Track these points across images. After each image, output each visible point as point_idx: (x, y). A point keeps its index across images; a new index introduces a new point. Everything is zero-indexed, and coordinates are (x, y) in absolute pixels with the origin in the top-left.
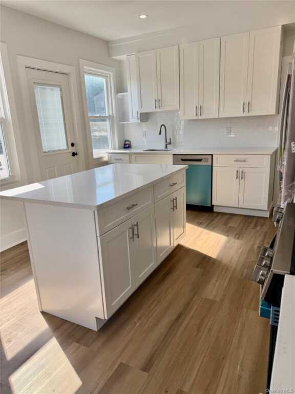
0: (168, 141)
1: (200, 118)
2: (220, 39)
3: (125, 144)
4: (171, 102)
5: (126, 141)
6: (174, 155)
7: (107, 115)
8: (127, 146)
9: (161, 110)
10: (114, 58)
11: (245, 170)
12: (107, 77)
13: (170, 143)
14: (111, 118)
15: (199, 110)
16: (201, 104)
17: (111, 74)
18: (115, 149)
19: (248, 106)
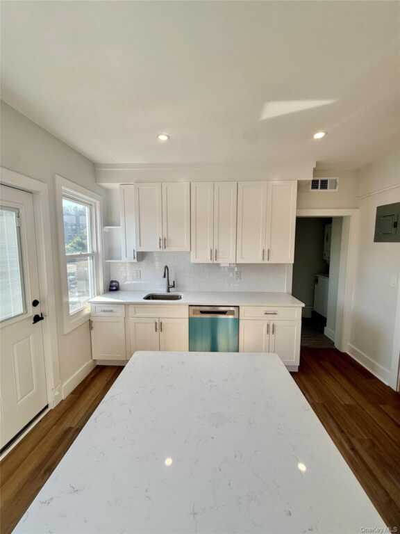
0: (171, 284)
1: (215, 262)
2: (238, 183)
3: (111, 286)
5: (112, 282)
6: (190, 306)
7: (89, 252)
8: (114, 288)
9: (167, 250)
10: (102, 184)
11: (277, 323)
12: (91, 205)
13: (174, 286)
14: (94, 255)
15: (214, 253)
17: (98, 202)
18: (98, 294)
19: (267, 253)
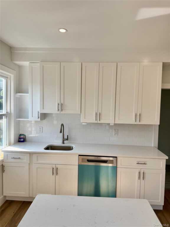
0: (66, 137)
1: (99, 122)
2: (117, 64)
3: (20, 138)
4: (72, 108)
5: (21, 135)
6: (79, 155)
7: (4, 113)
8: (22, 140)
9: (63, 112)
10: (16, 62)
11: (146, 171)
12: (7, 78)
13: (67, 139)
14: (7, 115)
15: (99, 116)
16: (100, 111)
17: (12, 76)
18: (10, 145)
19: (139, 116)
